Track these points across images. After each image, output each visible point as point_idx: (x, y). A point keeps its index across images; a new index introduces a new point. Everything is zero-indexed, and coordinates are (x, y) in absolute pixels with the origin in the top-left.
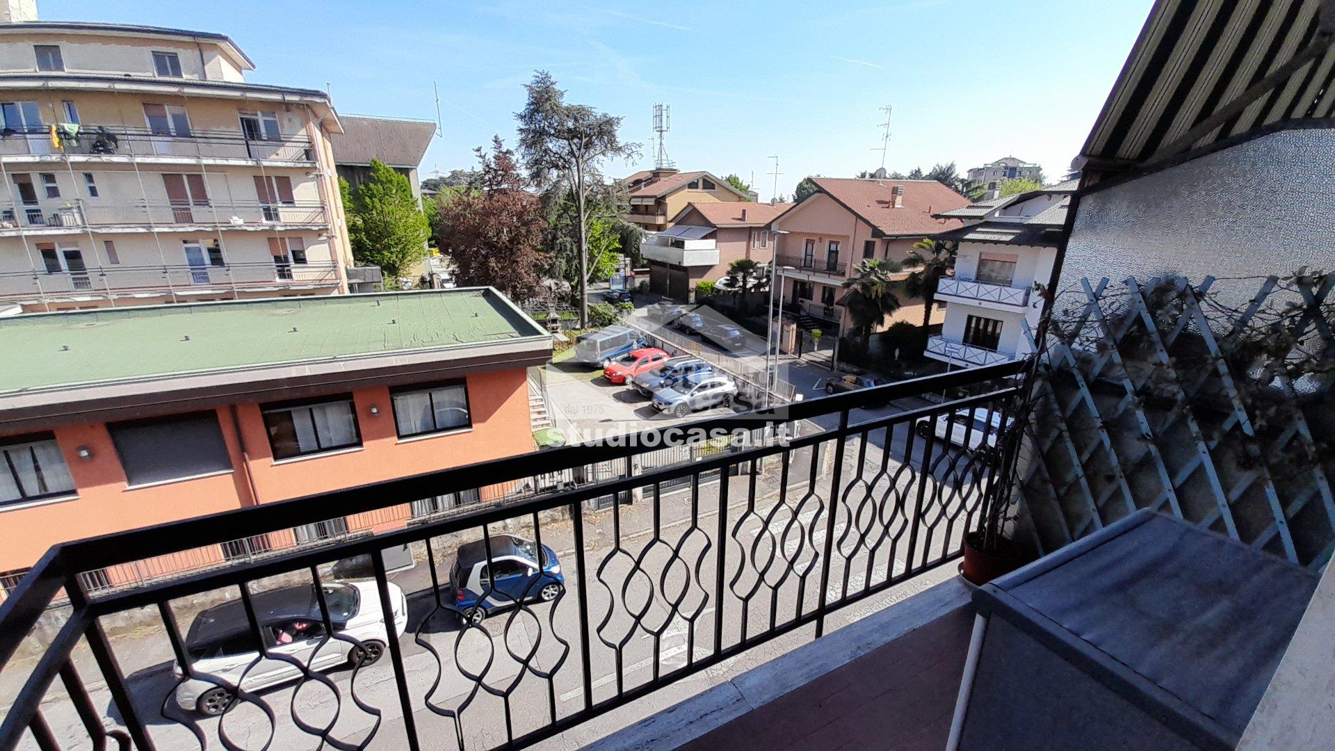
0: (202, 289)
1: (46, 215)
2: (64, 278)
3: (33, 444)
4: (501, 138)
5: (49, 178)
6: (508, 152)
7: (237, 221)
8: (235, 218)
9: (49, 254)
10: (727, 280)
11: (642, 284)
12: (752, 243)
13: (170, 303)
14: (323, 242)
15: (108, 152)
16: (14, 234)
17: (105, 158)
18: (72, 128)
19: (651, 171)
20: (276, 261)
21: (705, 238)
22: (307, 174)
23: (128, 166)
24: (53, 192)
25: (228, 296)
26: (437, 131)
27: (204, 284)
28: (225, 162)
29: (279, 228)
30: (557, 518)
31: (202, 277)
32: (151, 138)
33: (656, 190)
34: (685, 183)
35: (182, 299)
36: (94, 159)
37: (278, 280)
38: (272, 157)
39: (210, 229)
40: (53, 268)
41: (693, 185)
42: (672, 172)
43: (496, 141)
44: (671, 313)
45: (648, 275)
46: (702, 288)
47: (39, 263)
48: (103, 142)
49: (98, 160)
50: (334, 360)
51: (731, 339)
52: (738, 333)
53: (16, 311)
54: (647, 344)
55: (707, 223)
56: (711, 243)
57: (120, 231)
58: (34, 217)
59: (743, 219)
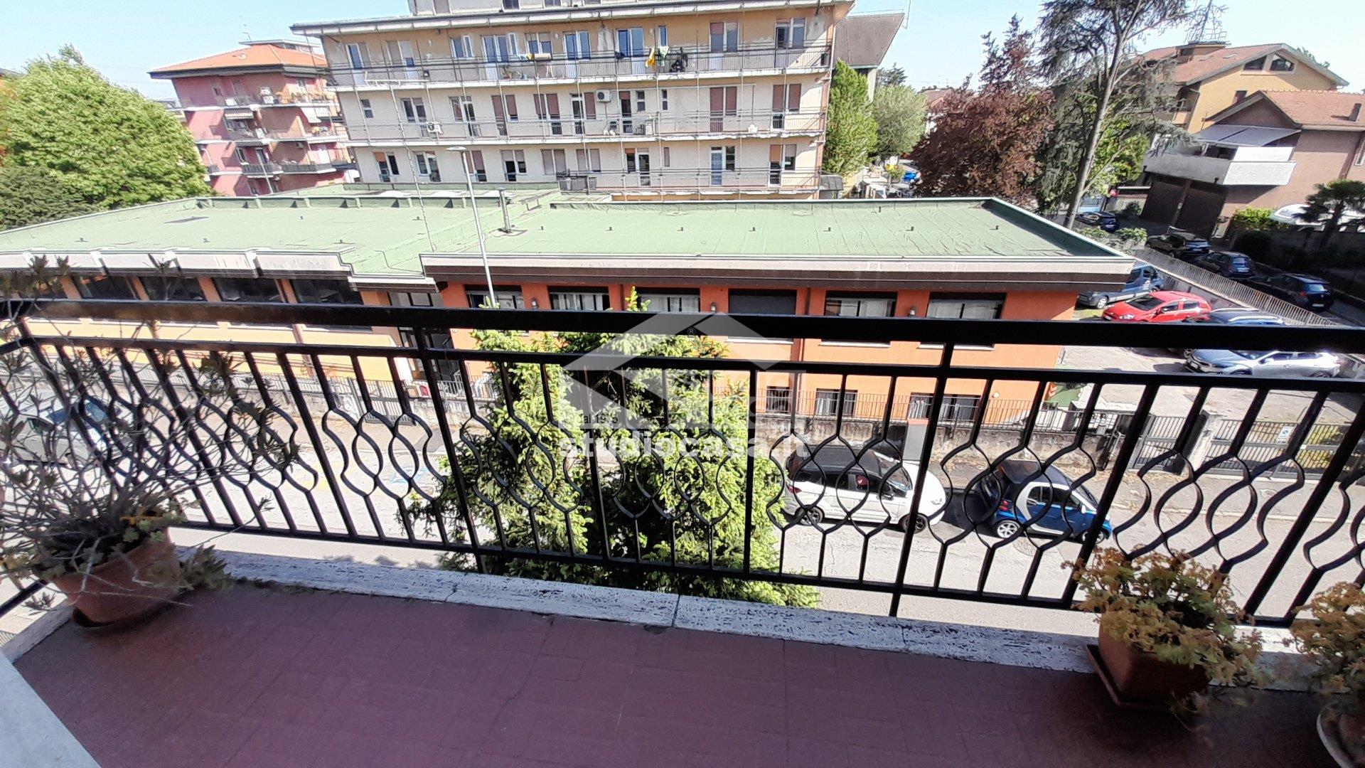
0: (718, 190)
1: (635, 125)
2: (635, 177)
3: (682, 296)
4: (1018, 18)
5: (641, 95)
6: (1027, 35)
7: (753, 129)
8: (752, 126)
9: (631, 158)
10: (1304, 209)
11: (1131, 207)
12: (1358, 156)
13: (695, 200)
14: (812, 148)
15: (682, 70)
16: (616, 140)
17: (681, 76)
18: (664, 50)
19: (1177, 48)
20: (772, 167)
21: (1273, 144)
22: (817, 80)
23: (692, 82)
24: (641, 107)
25: (736, 196)
26: (904, 23)
27: (718, 186)
28: (759, 73)
29: (784, 136)
30: (1081, 462)
31: (717, 180)
32: (710, 55)
33: (1185, 73)
34: (1239, 63)
35: (704, 197)
36: (673, 77)
37: (770, 185)
38: (792, 66)
39: (734, 137)
40: (631, 169)
41: (1251, 65)
42: (1217, 46)
43: (1012, 23)
44: (1192, 249)
45: (1146, 196)
46: (1246, 218)
47: (624, 164)
48: (679, 63)
49: (675, 78)
50: (902, 259)
51: (1309, 296)
52: (1321, 289)
53: (609, 200)
54: (1162, 286)
55: (1284, 120)
56: (1286, 151)
57: (677, 139)
58: (627, 126)
59: (1352, 118)
